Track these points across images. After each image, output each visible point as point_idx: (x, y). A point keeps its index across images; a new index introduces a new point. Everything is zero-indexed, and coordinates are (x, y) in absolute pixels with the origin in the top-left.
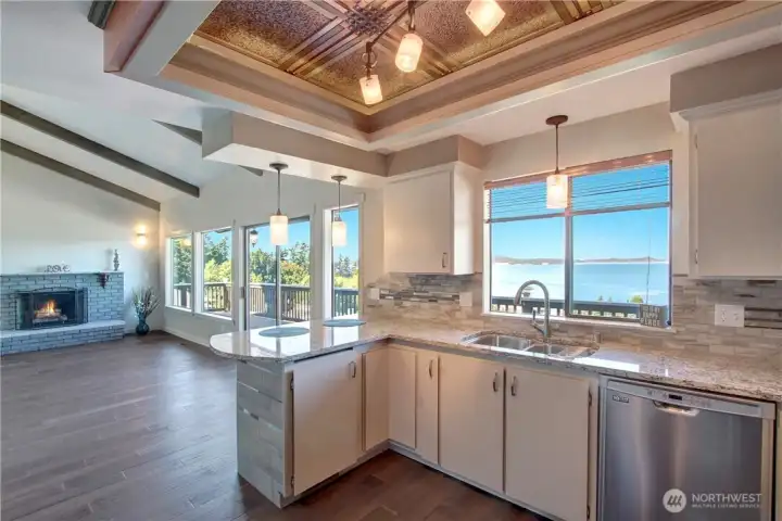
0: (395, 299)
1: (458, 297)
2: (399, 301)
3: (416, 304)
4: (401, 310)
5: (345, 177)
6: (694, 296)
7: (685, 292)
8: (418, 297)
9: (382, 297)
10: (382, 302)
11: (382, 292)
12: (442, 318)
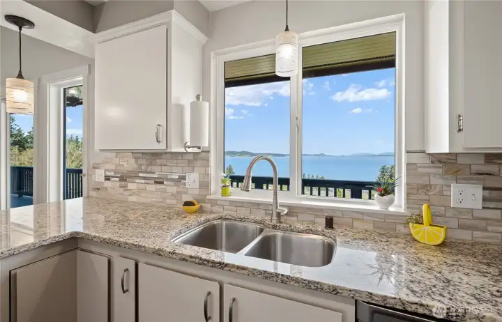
0: (120, 180)
1: (184, 178)
2: (123, 183)
3: (142, 186)
4: (126, 193)
5: (31, 24)
6: (429, 175)
7: (419, 170)
8: (144, 178)
9: (107, 178)
10: (108, 184)
11: (108, 174)
12: (168, 201)
